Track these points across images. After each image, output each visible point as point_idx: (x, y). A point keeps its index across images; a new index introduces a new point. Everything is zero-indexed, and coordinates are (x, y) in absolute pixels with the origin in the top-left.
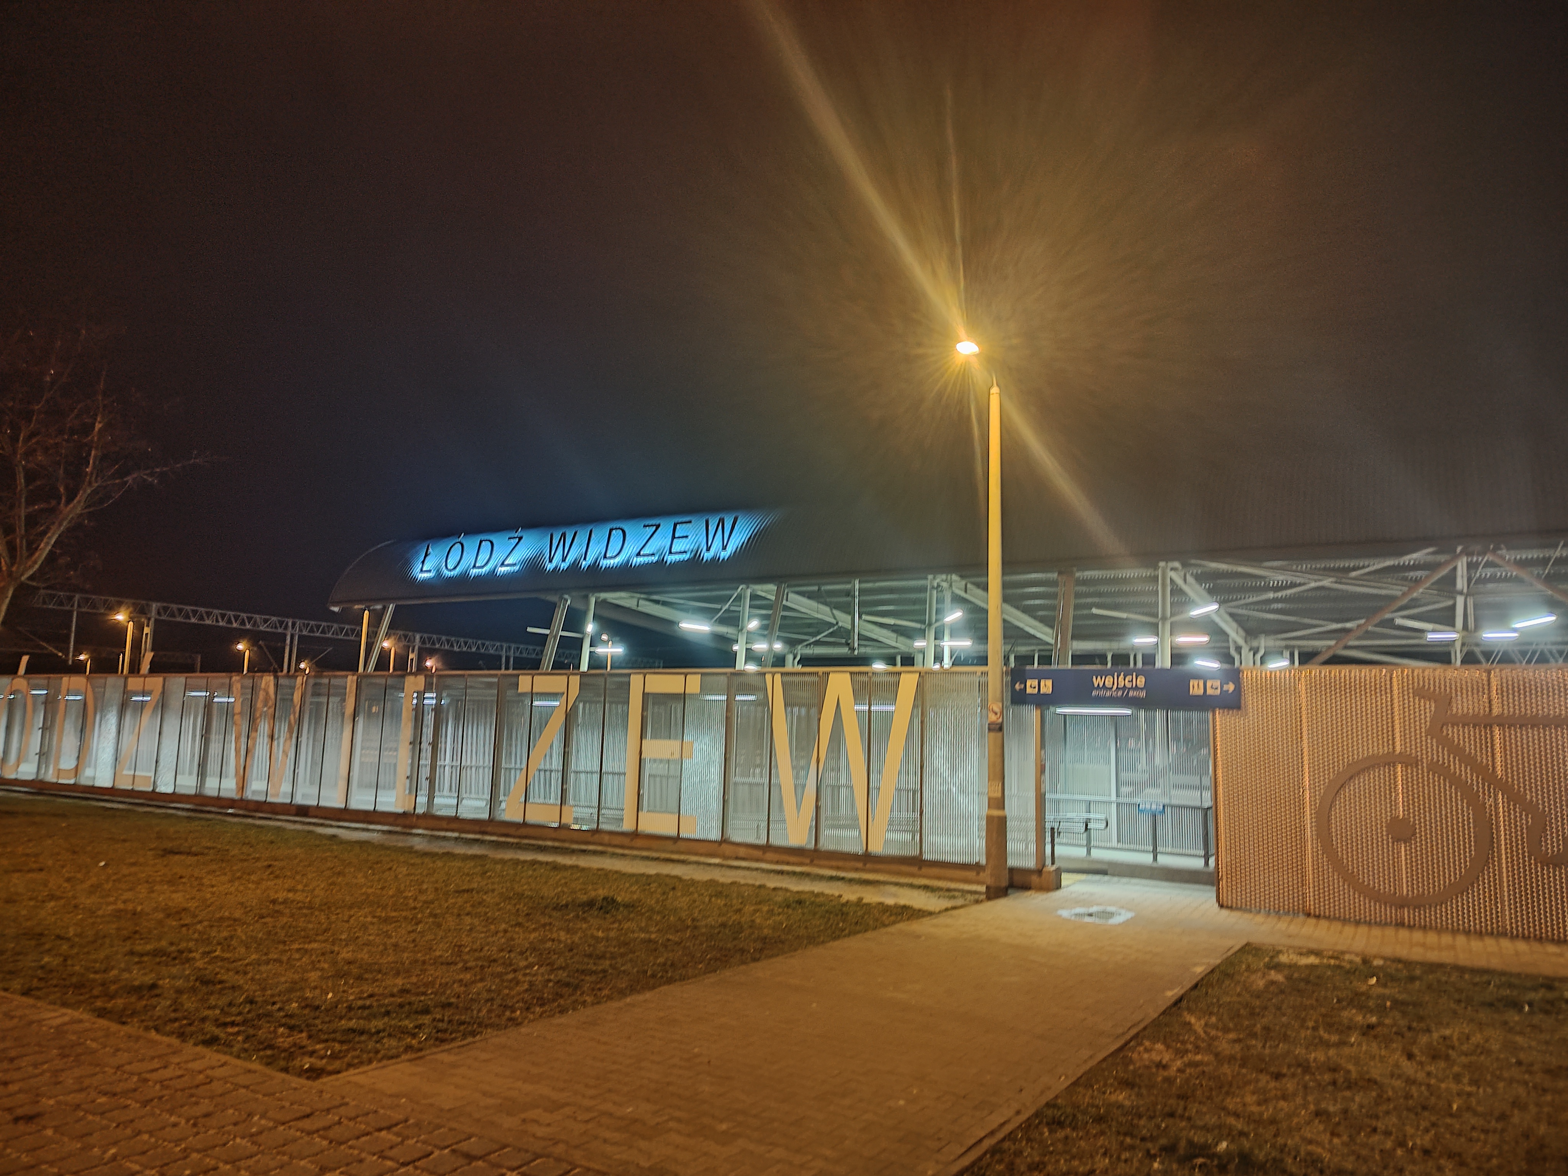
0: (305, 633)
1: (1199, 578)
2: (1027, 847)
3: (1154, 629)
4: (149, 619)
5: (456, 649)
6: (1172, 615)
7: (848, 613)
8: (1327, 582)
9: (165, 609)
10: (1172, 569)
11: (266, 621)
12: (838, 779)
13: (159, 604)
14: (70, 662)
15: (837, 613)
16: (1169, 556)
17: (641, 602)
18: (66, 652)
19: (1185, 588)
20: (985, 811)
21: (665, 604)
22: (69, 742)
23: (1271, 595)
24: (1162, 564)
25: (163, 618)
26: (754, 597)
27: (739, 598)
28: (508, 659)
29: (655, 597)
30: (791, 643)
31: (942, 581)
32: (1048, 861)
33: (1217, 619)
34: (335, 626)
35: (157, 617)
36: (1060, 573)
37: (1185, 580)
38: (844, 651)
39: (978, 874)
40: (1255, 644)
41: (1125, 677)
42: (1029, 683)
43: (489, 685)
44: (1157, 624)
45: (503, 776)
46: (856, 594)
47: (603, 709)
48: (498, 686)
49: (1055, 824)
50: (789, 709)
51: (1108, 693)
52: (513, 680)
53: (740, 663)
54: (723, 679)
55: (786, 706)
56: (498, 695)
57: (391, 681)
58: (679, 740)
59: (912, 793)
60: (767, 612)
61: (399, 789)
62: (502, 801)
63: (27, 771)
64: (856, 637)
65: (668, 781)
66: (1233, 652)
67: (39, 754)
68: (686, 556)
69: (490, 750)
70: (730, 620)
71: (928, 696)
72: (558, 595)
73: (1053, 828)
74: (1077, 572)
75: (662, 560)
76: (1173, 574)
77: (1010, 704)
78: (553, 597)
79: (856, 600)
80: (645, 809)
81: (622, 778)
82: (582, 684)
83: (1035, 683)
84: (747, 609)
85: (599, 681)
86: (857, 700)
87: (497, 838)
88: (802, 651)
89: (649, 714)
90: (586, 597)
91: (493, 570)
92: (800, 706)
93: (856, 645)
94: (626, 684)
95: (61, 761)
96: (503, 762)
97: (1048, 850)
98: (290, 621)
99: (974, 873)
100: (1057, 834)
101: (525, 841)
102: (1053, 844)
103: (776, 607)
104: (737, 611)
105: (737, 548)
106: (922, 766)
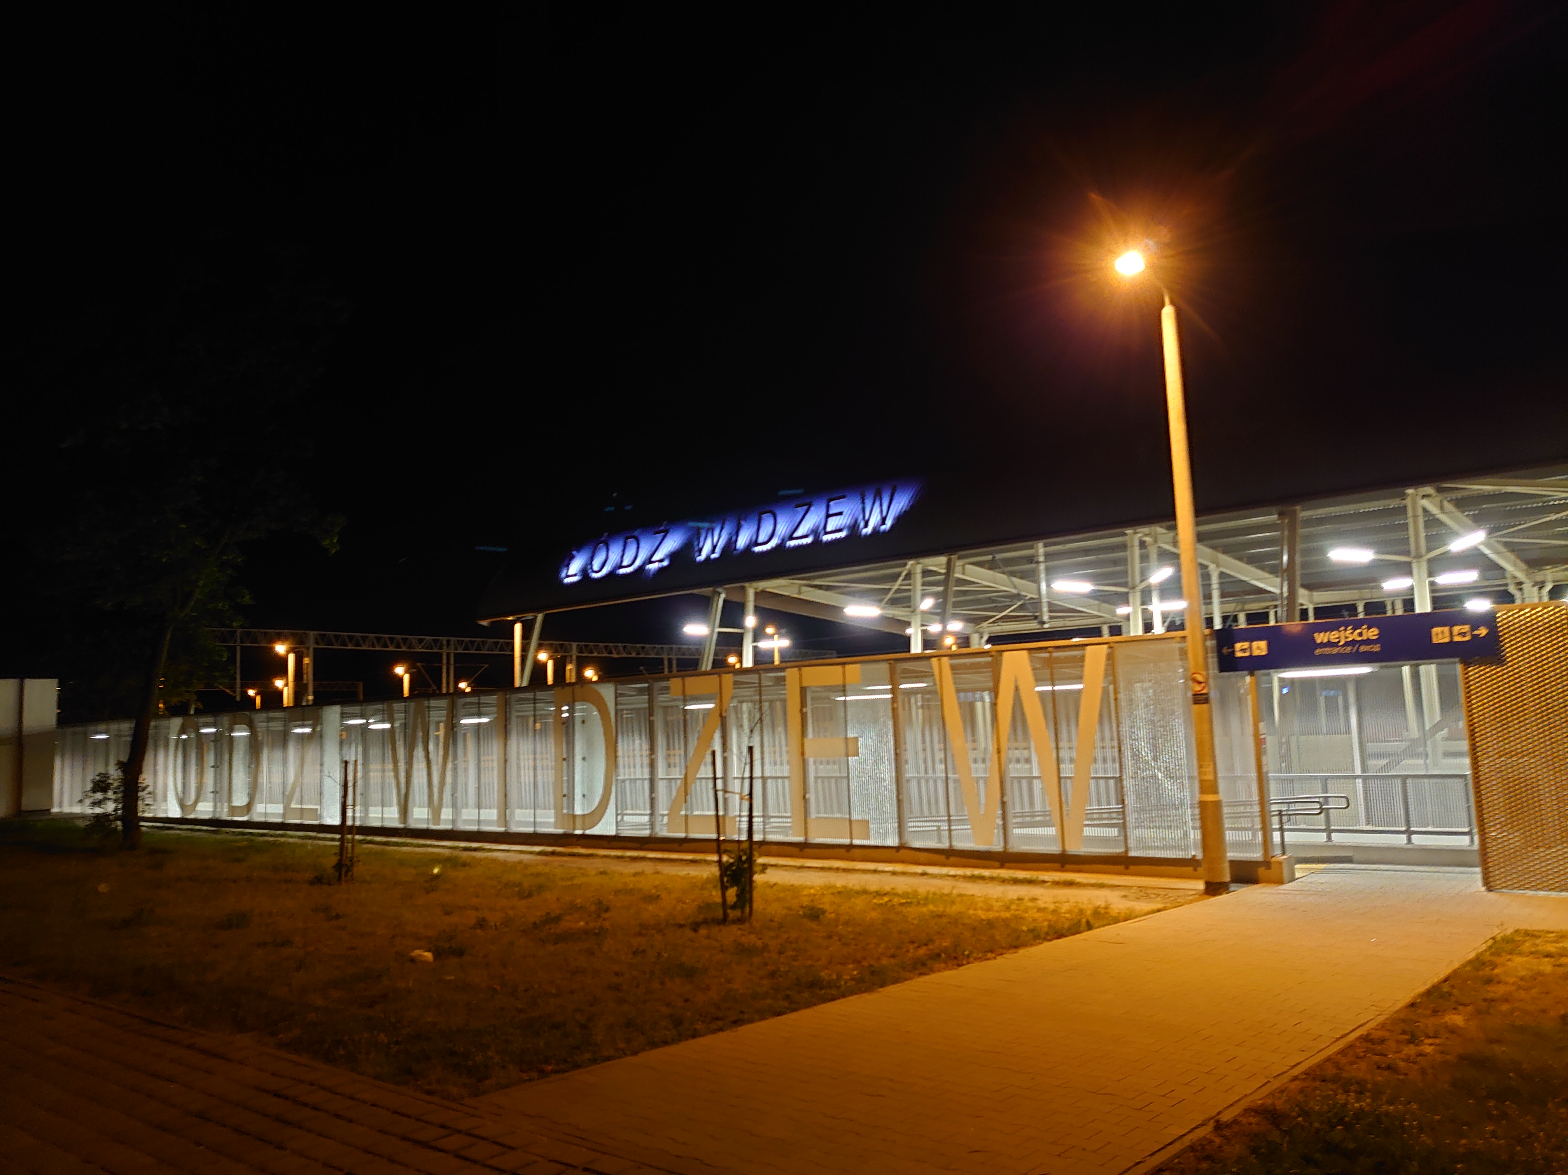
0: (460, 651)
1: (1461, 504)
3: (1406, 569)
4: (308, 648)
5: (616, 656)
6: (1429, 550)
7: (1034, 581)
9: (323, 637)
10: (1424, 497)
11: (420, 641)
12: (1031, 769)
13: (316, 632)
14: (238, 699)
15: (1016, 580)
16: (1418, 480)
18: (232, 687)
19: (1443, 517)
20: (1196, 797)
21: (828, 588)
22: (240, 778)
23: (1553, 517)
24: (1410, 491)
26: (926, 573)
27: (909, 576)
29: (817, 582)
30: (975, 621)
31: (1147, 535)
33: (1487, 551)
34: (490, 641)
35: (316, 646)
36: (1281, 514)
37: (1442, 508)
38: (1031, 626)
39: (1195, 869)
40: (1539, 577)
41: (1354, 629)
42: (1238, 646)
43: (641, 691)
44: (1410, 563)
45: (661, 787)
46: (1041, 559)
47: (760, 709)
48: (649, 691)
49: (1284, 808)
50: (962, 695)
51: (1335, 651)
52: (664, 684)
53: (916, 648)
54: (885, 666)
55: (958, 691)
56: (651, 701)
57: (540, 695)
58: (842, 736)
59: (1112, 782)
60: (941, 589)
61: (558, 808)
62: (663, 815)
63: (205, 809)
64: (1045, 609)
65: (836, 783)
66: (1512, 589)
67: (215, 792)
68: (843, 534)
69: (646, 761)
70: (904, 600)
71: (1120, 670)
72: (711, 589)
73: (1280, 811)
74: (1303, 510)
75: (817, 541)
76: (1425, 503)
77: (1216, 671)
78: (706, 591)
79: (1042, 567)
80: (813, 815)
81: (787, 782)
82: (736, 683)
83: (1246, 645)
84: (919, 587)
85: (754, 678)
86: (1039, 681)
87: (659, 855)
88: (989, 629)
89: (808, 710)
90: (744, 588)
91: (641, 568)
92: (974, 690)
93: (1046, 618)
94: (783, 679)
95: (234, 798)
96: (661, 773)
97: (1276, 837)
98: (444, 639)
99: (1190, 869)
100: (1285, 818)
101: (690, 857)
102: (1282, 830)
103: (952, 582)
104: (909, 590)
105: (898, 520)
106: (1120, 751)
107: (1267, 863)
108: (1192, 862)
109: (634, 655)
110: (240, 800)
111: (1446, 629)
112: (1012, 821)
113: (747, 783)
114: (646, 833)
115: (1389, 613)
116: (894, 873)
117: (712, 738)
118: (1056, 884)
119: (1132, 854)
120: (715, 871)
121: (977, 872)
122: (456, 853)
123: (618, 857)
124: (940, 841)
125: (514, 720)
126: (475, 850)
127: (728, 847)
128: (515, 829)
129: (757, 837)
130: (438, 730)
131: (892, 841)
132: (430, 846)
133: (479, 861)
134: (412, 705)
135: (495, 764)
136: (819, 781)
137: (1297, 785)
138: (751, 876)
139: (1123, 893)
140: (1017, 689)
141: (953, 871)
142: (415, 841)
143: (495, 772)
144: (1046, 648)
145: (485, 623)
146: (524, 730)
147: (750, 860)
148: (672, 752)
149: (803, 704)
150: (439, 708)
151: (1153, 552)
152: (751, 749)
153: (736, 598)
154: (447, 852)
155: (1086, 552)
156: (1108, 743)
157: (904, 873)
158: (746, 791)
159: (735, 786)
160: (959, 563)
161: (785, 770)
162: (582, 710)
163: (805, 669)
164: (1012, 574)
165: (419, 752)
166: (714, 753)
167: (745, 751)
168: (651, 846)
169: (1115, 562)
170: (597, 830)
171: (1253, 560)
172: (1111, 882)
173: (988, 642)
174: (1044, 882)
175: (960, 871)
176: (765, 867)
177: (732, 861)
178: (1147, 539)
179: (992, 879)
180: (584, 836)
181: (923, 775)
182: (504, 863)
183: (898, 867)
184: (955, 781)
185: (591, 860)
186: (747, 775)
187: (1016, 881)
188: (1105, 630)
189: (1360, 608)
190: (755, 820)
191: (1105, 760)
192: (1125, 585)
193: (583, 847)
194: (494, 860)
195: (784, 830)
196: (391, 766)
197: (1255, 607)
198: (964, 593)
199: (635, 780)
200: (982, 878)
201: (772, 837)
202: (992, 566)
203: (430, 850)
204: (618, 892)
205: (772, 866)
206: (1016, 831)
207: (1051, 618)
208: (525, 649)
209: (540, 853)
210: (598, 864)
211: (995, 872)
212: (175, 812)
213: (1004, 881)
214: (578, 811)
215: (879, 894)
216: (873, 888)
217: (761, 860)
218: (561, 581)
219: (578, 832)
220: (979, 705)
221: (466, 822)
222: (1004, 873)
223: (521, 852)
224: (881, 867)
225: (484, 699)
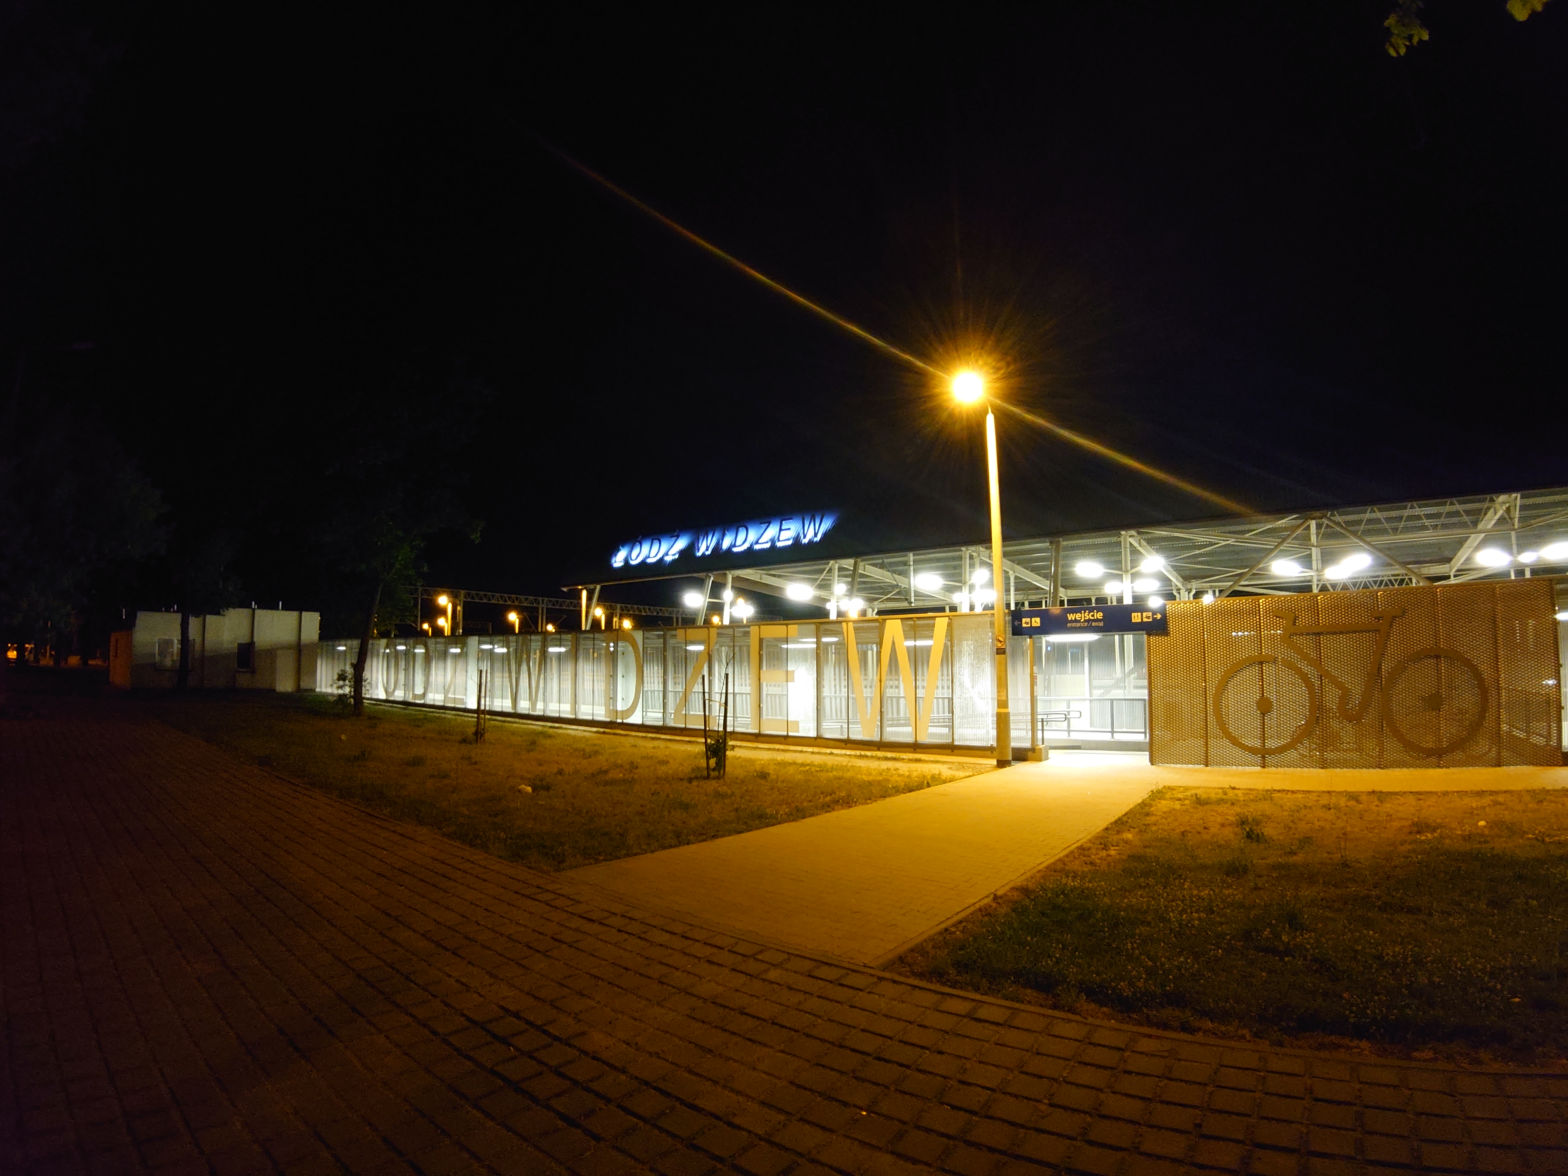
0: (550, 606)
1: (1150, 542)
2: (1027, 733)
3: (1119, 579)
4: (460, 601)
5: (643, 614)
6: (1132, 568)
7: (907, 577)
8: (1231, 542)
9: (469, 594)
10: (1130, 536)
11: (526, 599)
12: (899, 693)
13: (465, 591)
14: (419, 629)
15: (896, 576)
16: (1128, 527)
17: (764, 576)
18: (416, 623)
19: (1140, 549)
20: (996, 710)
21: (776, 576)
22: (419, 678)
23: (1197, 552)
24: (1123, 533)
25: (469, 600)
26: (841, 569)
27: (830, 570)
28: (677, 618)
29: (772, 572)
30: (871, 600)
31: (973, 552)
32: (1040, 742)
33: (1164, 570)
34: (568, 601)
35: (465, 599)
36: (1051, 543)
37: (1140, 544)
38: (904, 605)
39: (992, 753)
40: (1189, 587)
41: (1089, 613)
42: (1024, 620)
43: (659, 636)
44: (1122, 575)
45: (670, 697)
46: (912, 563)
47: (734, 651)
48: (664, 637)
49: (1045, 717)
50: (860, 646)
51: (1078, 625)
52: (674, 632)
53: (833, 616)
54: (813, 627)
55: (857, 643)
56: (665, 643)
57: (597, 635)
58: (785, 670)
59: (946, 701)
60: (850, 579)
61: (607, 705)
62: (671, 714)
63: (399, 695)
64: (913, 595)
65: (780, 698)
66: (1175, 593)
67: (405, 685)
68: (790, 543)
69: (661, 680)
70: (825, 586)
71: (956, 633)
72: (705, 574)
73: (1042, 719)
74: (1063, 541)
75: (773, 546)
76: (1131, 540)
77: (1011, 635)
78: (702, 575)
79: (912, 568)
80: (764, 717)
81: (748, 696)
82: (718, 634)
83: (1028, 620)
84: (836, 578)
85: (730, 631)
86: (907, 638)
87: (668, 737)
88: (878, 605)
89: (764, 653)
90: (725, 574)
91: (662, 559)
92: (867, 643)
93: (913, 600)
94: (748, 632)
95: (416, 689)
96: (670, 687)
97: (1039, 734)
98: (540, 599)
99: (989, 752)
100: (1045, 723)
101: (687, 739)
102: (1043, 730)
103: (857, 576)
104: (830, 580)
105: (825, 535)
106: (952, 682)
107: (1033, 750)
108: (991, 749)
109: (655, 614)
110: (419, 691)
111: (1139, 614)
112: (885, 723)
113: (724, 696)
114: (661, 723)
115: (1109, 604)
116: (812, 753)
117: (703, 667)
118: (910, 760)
119: (956, 743)
120: (703, 748)
121: (863, 753)
122: (546, 729)
123: (643, 737)
124: (842, 734)
125: (581, 651)
126: (557, 728)
127: (711, 733)
128: (581, 717)
129: (729, 729)
130: (535, 654)
131: (813, 734)
132: (531, 724)
133: (559, 735)
134: (521, 638)
135: (570, 677)
136: (769, 696)
137: (1053, 704)
138: (725, 753)
139: (949, 766)
140: (893, 643)
141: (848, 752)
142: (521, 721)
143: (570, 682)
144: (912, 618)
145: (565, 589)
146: (587, 658)
147: (725, 742)
148: (677, 675)
149: (761, 648)
150: (536, 641)
151: (977, 561)
152: (727, 675)
153: (720, 580)
154: (540, 728)
155: (938, 560)
156: (945, 677)
157: (819, 753)
158: (723, 701)
159: (716, 697)
160: (862, 564)
161: (747, 689)
162: (623, 647)
163: (762, 627)
164: (894, 572)
165: (524, 667)
166: (703, 677)
167: (723, 676)
168: (664, 731)
169: (955, 568)
170: (631, 720)
171: (1034, 570)
172: (943, 760)
173: (877, 614)
174: (903, 759)
175: (853, 752)
176: (733, 747)
177: (713, 742)
178: (974, 554)
179: (872, 757)
180: (622, 724)
181: (833, 694)
182: (574, 737)
183: (816, 750)
184: (853, 698)
185: (627, 738)
186: (724, 691)
187: (886, 759)
188: (947, 609)
189: (1093, 601)
190: (728, 718)
191: (943, 688)
192: (960, 582)
193: (622, 730)
194: (568, 735)
195: (746, 726)
196: (507, 675)
197: (1034, 598)
198: (865, 583)
199: (654, 691)
200: (867, 757)
201: (738, 730)
202: (882, 566)
203: (530, 727)
204: (643, 758)
205: (738, 746)
206: (889, 729)
207: (915, 600)
208: (588, 607)
209: (596, 732)
210: (631, 741)
211: (874, 753)
212: (382, 696)
213: (879, 758)
214: (619, 708)
215: (803, 765)
216: (800, 761)
217: (731, 743)
218: (611, 566)
219: (619, 721)
220: (870, 652)
221: (552, 711)
222: (879, 754)
223: (584, 731)
224: (805, 749)
225: (564, 637)
